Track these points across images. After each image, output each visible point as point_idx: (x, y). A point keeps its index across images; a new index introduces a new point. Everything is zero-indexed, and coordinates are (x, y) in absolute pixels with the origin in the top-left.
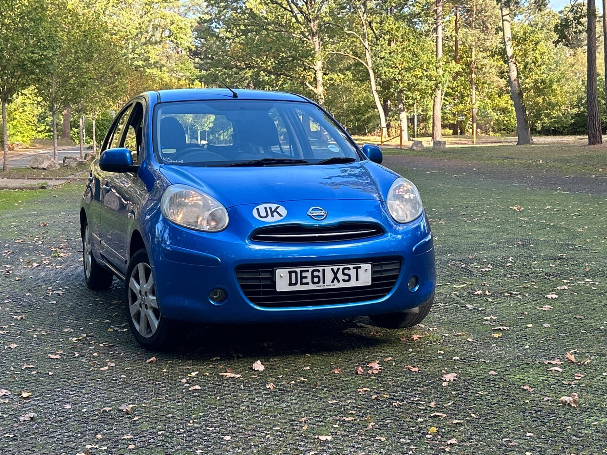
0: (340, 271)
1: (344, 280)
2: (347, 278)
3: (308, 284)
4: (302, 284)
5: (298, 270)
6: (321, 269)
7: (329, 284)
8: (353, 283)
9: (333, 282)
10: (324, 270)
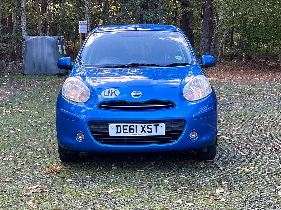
0: (146, 127)
1: (148, 132)
2: (150, 130)
3: (127, 133)
4: (124, 132)
5: (122, 125)
6: (135, 125)
7: (139, 133)
8: (154, 134)
9: (142, 132)
10: (136, 126)
